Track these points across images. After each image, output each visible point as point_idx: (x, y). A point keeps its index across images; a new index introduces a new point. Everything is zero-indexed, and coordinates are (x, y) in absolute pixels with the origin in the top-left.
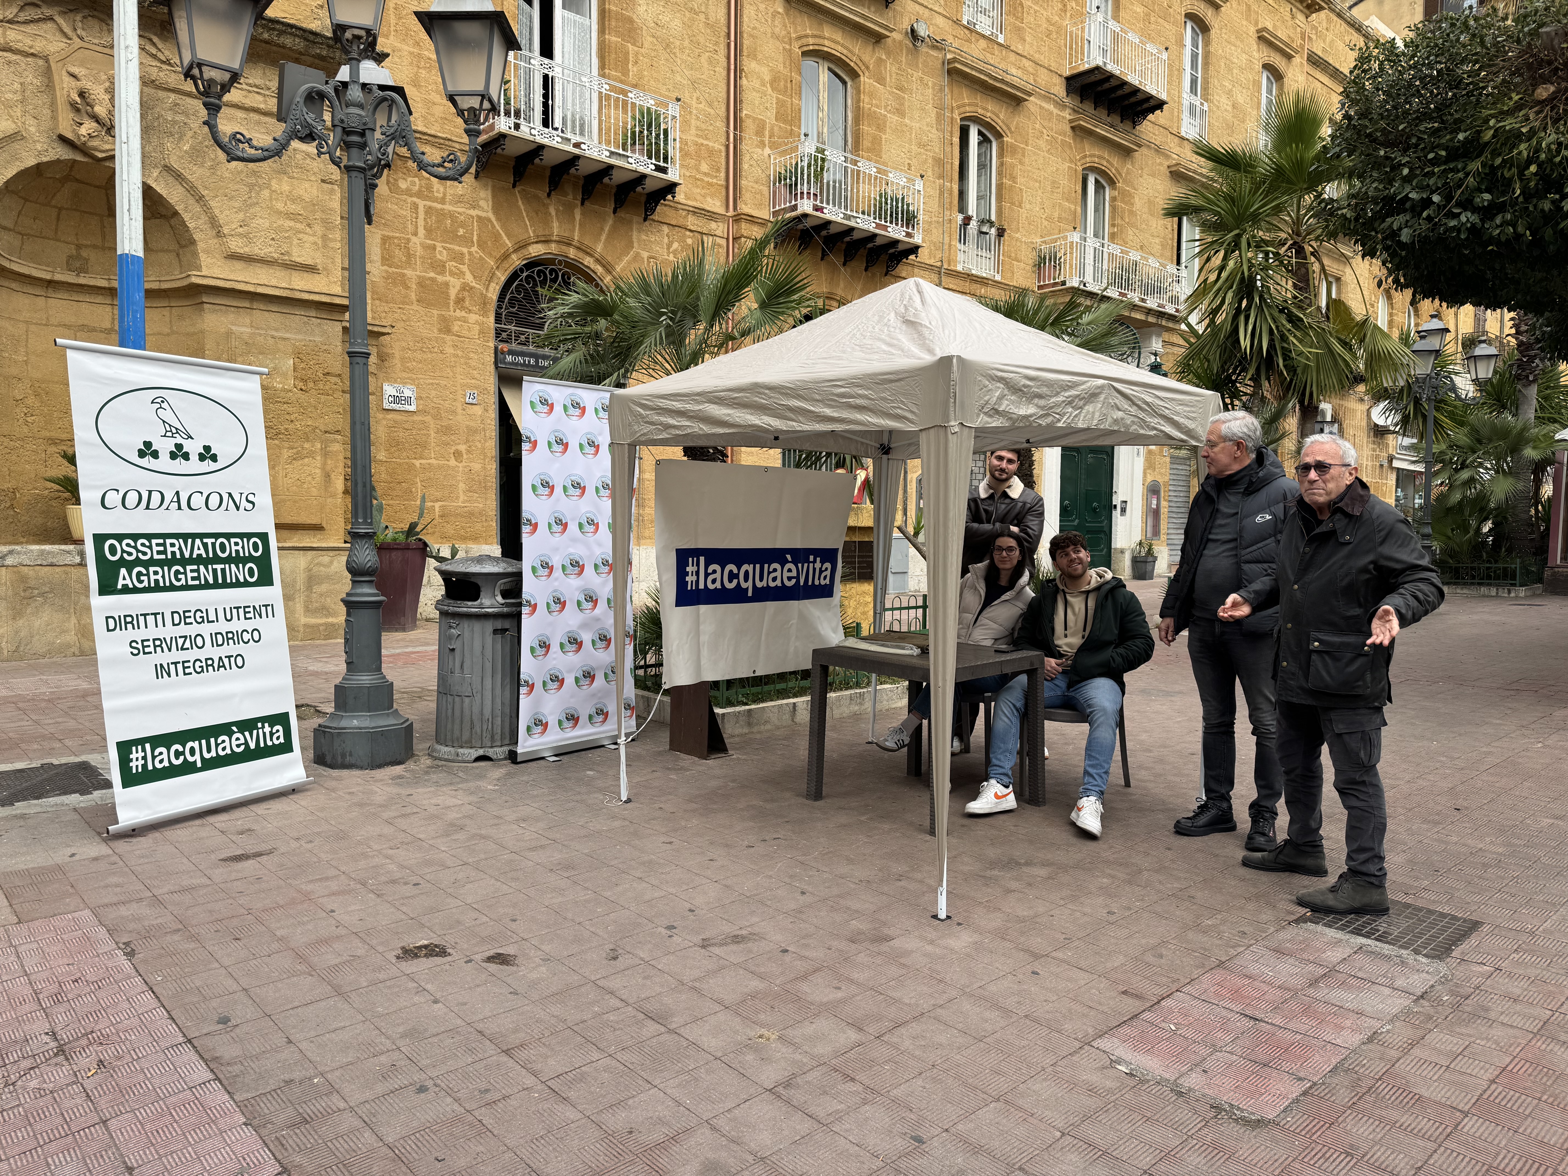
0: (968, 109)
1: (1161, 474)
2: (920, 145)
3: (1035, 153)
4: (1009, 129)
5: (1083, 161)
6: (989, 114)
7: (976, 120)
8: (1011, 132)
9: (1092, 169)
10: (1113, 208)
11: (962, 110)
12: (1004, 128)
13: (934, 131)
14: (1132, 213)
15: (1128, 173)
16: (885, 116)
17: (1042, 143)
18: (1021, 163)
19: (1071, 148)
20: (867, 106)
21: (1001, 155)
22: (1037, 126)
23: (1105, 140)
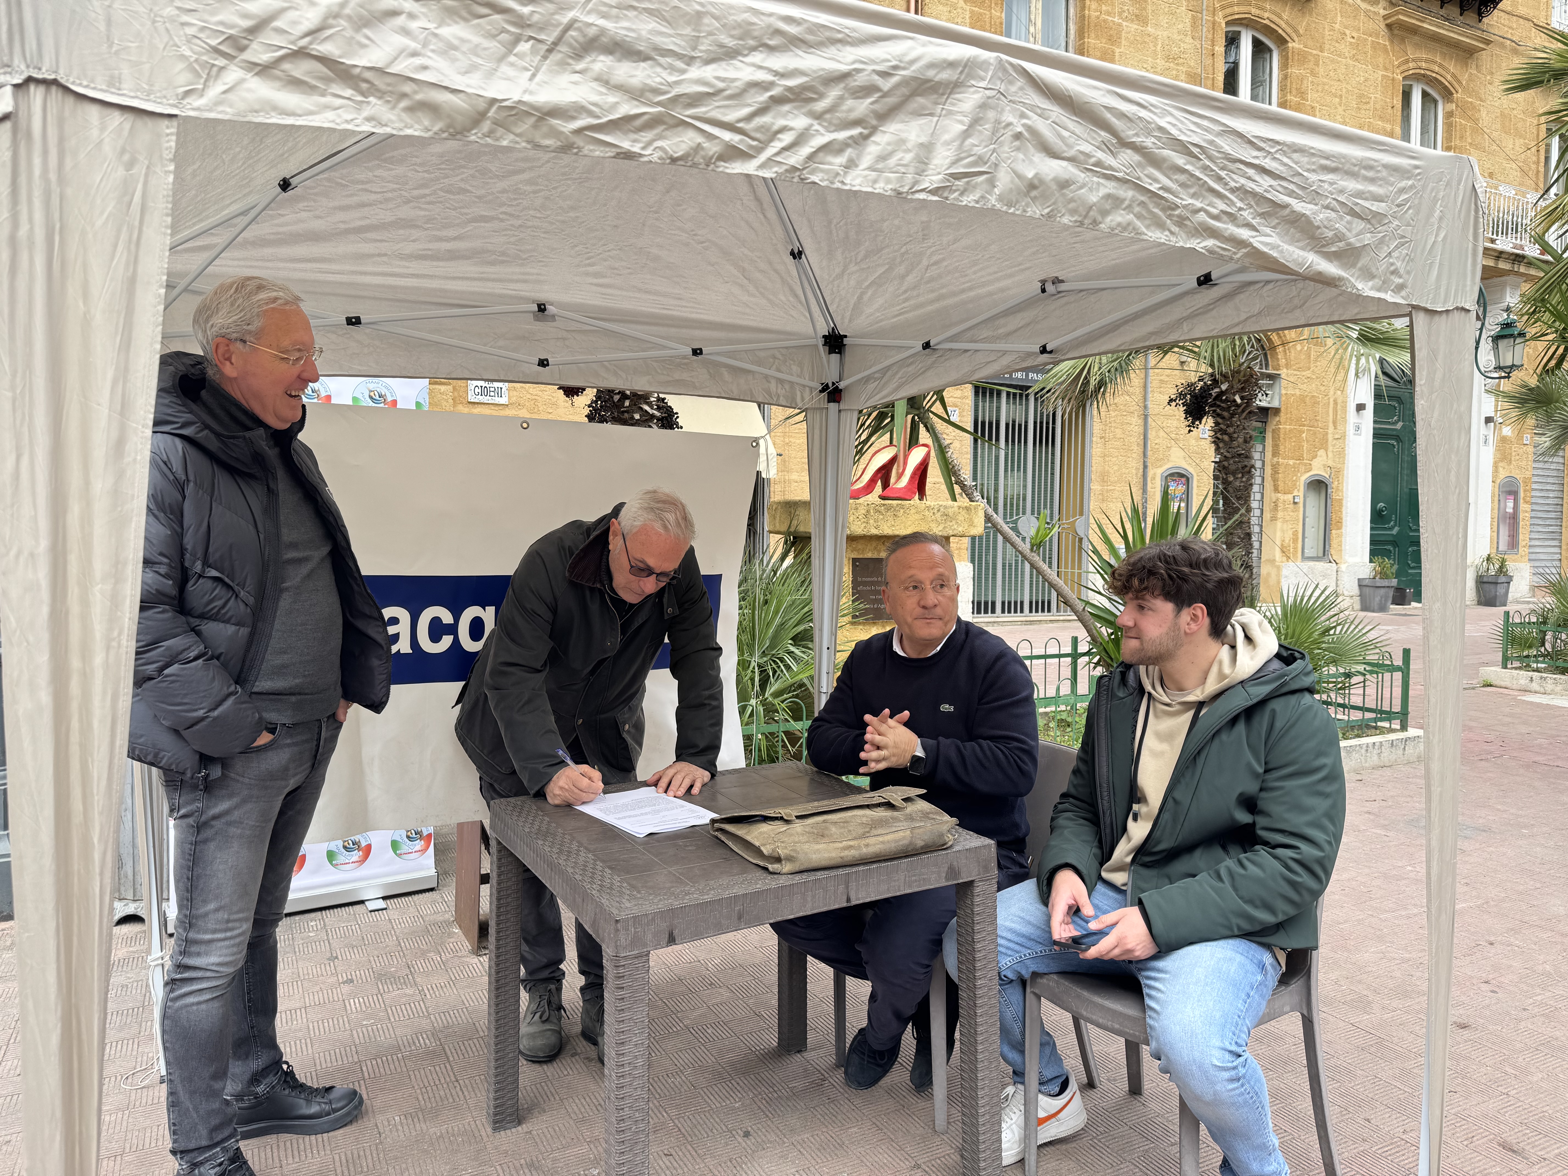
0: (1236, 9)
1: (1520, 468)
2: (1168, 58)
3: (1333, 61)
4: (1296, 31)
5: (1405, 67)
6: (1266, 15)
7: (1249, 23)
8: (1299, 35)
9: (1419, 78)
10: (1449, 126)
11: (1229, 11)
12: (1289, 30)
13: (1189, 39)
14: (1477, 130)
15: (1470, 80)
16: (1120, 25)
17: (1344, 48)
18: (1313, 73)
19: (1386, 51)
20: (1094, 14)
21: (1284, 66)
22: (1337, 26)
23: (1436, 38)
